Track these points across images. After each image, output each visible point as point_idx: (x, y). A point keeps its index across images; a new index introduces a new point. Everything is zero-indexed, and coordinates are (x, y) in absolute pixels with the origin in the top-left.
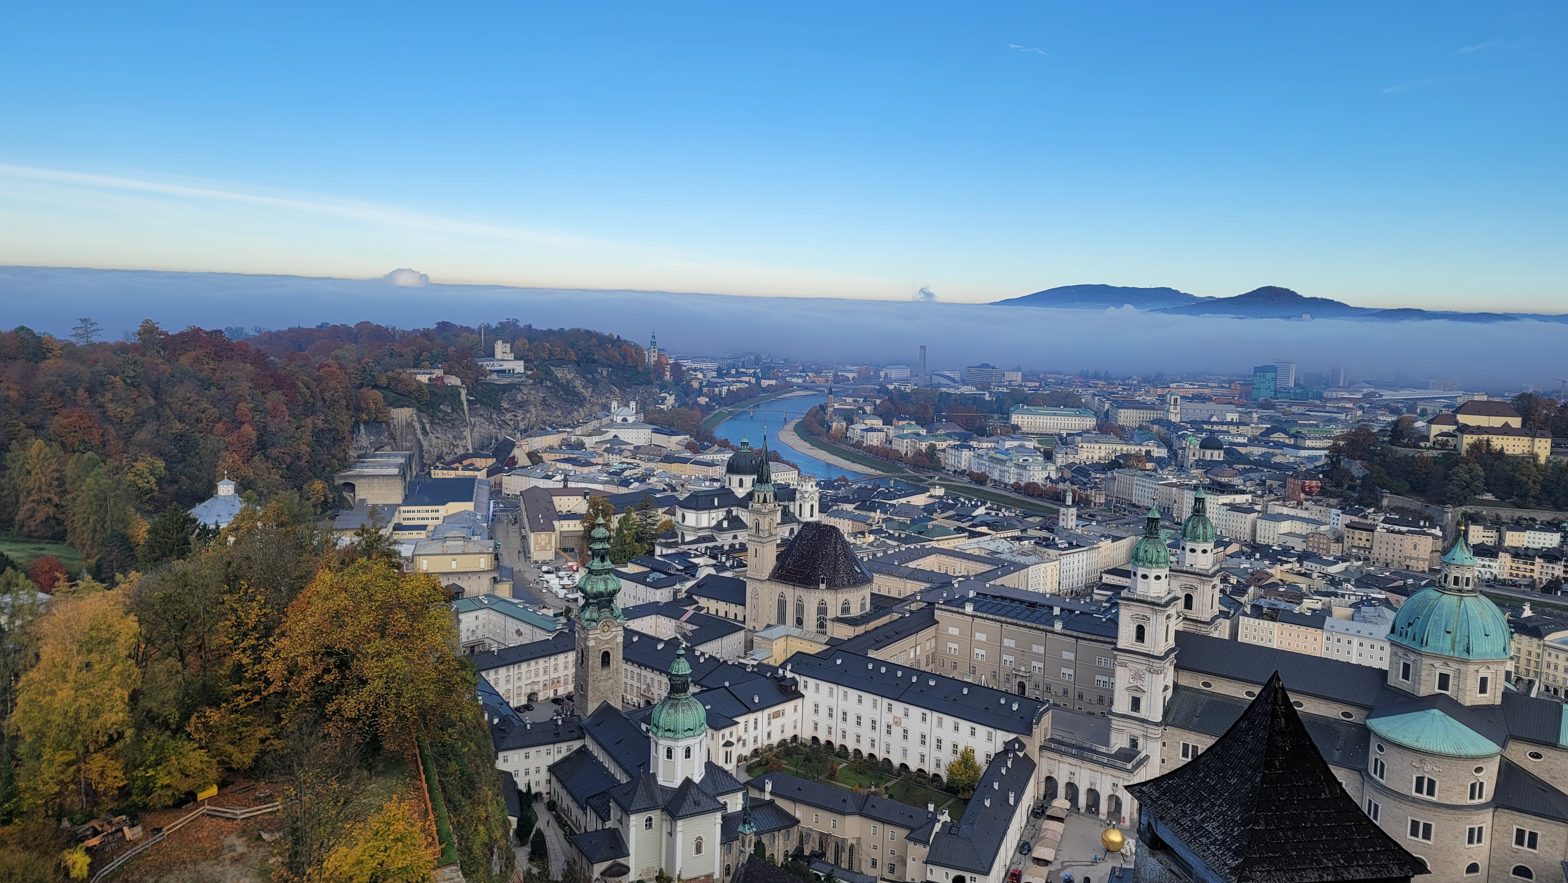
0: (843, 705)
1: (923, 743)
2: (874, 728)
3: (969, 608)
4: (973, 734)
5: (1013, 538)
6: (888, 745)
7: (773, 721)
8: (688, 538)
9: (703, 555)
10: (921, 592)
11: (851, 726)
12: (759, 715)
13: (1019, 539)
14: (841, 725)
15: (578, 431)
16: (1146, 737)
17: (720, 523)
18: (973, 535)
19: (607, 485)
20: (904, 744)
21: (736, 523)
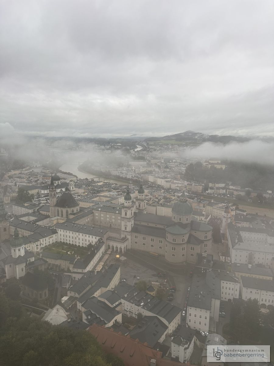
0: (66, 234)
1: (83, 240)
3: (100, 209)
4: (92, 238)
5: (118, 192)
6: (76, 242)
7: (50, 239)
8: (42, 196)
9: (44, 200)
10: (92, 206)
11: (68, 238)
12: (46, 238)
13: (119, 192)
14: (66, 238)
15: (24, 169)
16: (128, 235)
18: (110, 191)
19: (27, 184)
20: (79, 241)
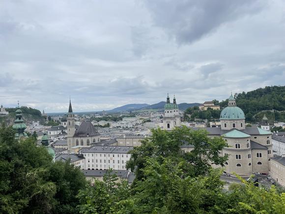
0: (96, 158)
1: (119, 163)
2: (105, 162)
3: (124, 137)
6: (109, 166)
11: (99, 163)
14: (96, 163)
17: (60, 133)
20: (114, 164)
21: (64, 133)
